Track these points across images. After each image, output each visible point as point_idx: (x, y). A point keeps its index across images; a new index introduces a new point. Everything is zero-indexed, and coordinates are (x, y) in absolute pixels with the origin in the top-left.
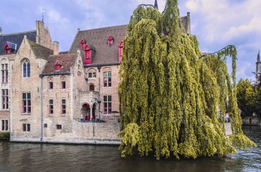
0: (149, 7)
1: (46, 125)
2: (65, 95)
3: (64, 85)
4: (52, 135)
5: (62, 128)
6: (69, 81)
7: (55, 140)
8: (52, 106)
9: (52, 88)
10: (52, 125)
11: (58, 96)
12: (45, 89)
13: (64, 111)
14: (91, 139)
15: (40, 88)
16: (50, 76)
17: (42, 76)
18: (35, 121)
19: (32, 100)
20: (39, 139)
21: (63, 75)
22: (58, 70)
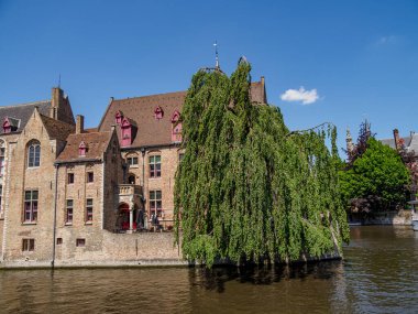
1: (60, 240)
2: (91, 193)
3: (90, 177)
4: (69, 256)
5: (86, 244)
6: (99, 171)
7: (75, 264)
8: (70, 211)
9: (72, 182)
10: (71, 239)
11: (82, 194)
12: (62, 184)
13: (89, 217)
14: (131, 260)
15: (54, 182)
16: (70, 165)
17: (59, 165)
18: (43, 234)
19: (41, 200)
20: (49, 264)
21: (90, 163)
22: (83, 156)
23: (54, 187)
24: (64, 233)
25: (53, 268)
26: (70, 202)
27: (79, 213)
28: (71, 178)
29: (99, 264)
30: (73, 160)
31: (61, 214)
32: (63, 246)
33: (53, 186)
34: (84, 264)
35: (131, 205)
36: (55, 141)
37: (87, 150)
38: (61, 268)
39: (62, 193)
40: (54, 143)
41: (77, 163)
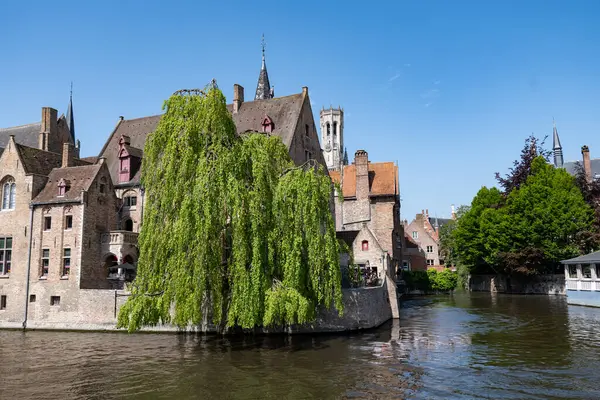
0: (193, 94)
1: (33, 297)
2: (69, 241)
3: (69, 222)
4: (42, 317)
5: (61, 302)
6: (79, 213)
7: (48, 326)
8: (46, 262)
9: (49, 227)
10: (45, 297)
11: (59, 243)
12: (37, 230)
13: (65, 271)
14: (109, 324)
15: (29, 228)
16: (47, 206)
17: (34, 207)
18: (16, 289)
19: (14, 249)
20: (20, 325)
21: (68, 205)
22: (62, 196)
23: (29, 234)
24: (37, 289)
25: (25, 330)
26: (45, 252)
27: (55, 265)
28: (48, 223)
29: (74, 327)
30: (51, 201)
31: (35, 266)
32: (36, 304)
33: (28, 232)
34: (58, 327)
35: (119, 256)
36: (31, 177)
37: (67, 188)
38: (34, 330)
39: (38, 241)
40: (30, 180)
41: (55, 205)
